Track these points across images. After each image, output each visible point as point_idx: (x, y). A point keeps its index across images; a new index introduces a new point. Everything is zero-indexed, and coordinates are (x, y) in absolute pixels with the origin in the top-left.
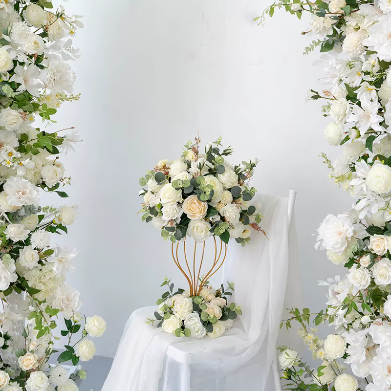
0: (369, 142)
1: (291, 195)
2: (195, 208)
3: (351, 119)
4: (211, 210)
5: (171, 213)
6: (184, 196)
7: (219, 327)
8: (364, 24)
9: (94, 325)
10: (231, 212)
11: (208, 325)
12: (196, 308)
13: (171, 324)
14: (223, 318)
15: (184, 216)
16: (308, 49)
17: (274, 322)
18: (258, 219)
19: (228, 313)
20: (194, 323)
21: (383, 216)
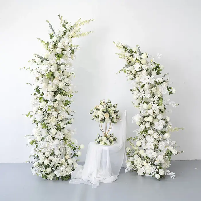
0: (142, 98)
1: (126, 111)
2: (107, 115)
3: (139, 95)
4: (110, 116)
5: (101, 117)
6: (104, 113)
7: (113, 142)
8: (140, 76)
9: (82, 146)
10: (114, 116)
11: (111, 142)
12: (107, 139)
13: (102, 143)
14: (113, 141)
15: (104, 117)
16: (128, 80)
17: (125, 140)
18: (119, 117)
19: (114, 140)
20: (108, 142)
21: (146, 114)
